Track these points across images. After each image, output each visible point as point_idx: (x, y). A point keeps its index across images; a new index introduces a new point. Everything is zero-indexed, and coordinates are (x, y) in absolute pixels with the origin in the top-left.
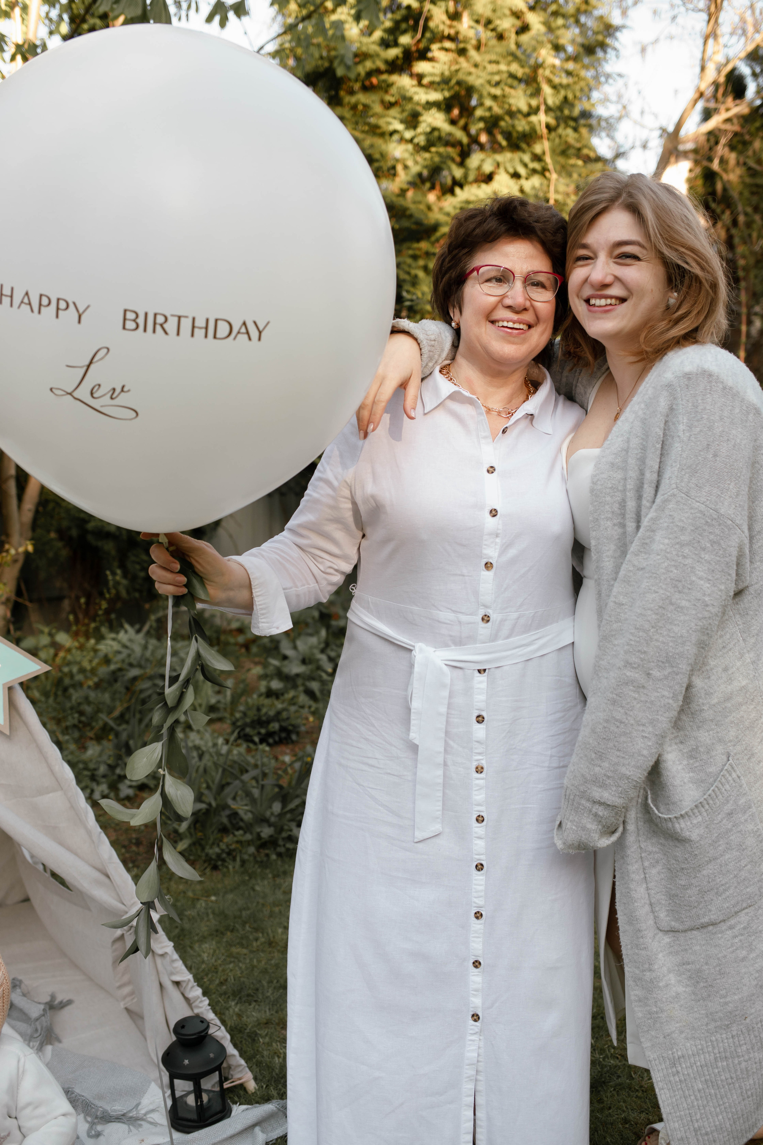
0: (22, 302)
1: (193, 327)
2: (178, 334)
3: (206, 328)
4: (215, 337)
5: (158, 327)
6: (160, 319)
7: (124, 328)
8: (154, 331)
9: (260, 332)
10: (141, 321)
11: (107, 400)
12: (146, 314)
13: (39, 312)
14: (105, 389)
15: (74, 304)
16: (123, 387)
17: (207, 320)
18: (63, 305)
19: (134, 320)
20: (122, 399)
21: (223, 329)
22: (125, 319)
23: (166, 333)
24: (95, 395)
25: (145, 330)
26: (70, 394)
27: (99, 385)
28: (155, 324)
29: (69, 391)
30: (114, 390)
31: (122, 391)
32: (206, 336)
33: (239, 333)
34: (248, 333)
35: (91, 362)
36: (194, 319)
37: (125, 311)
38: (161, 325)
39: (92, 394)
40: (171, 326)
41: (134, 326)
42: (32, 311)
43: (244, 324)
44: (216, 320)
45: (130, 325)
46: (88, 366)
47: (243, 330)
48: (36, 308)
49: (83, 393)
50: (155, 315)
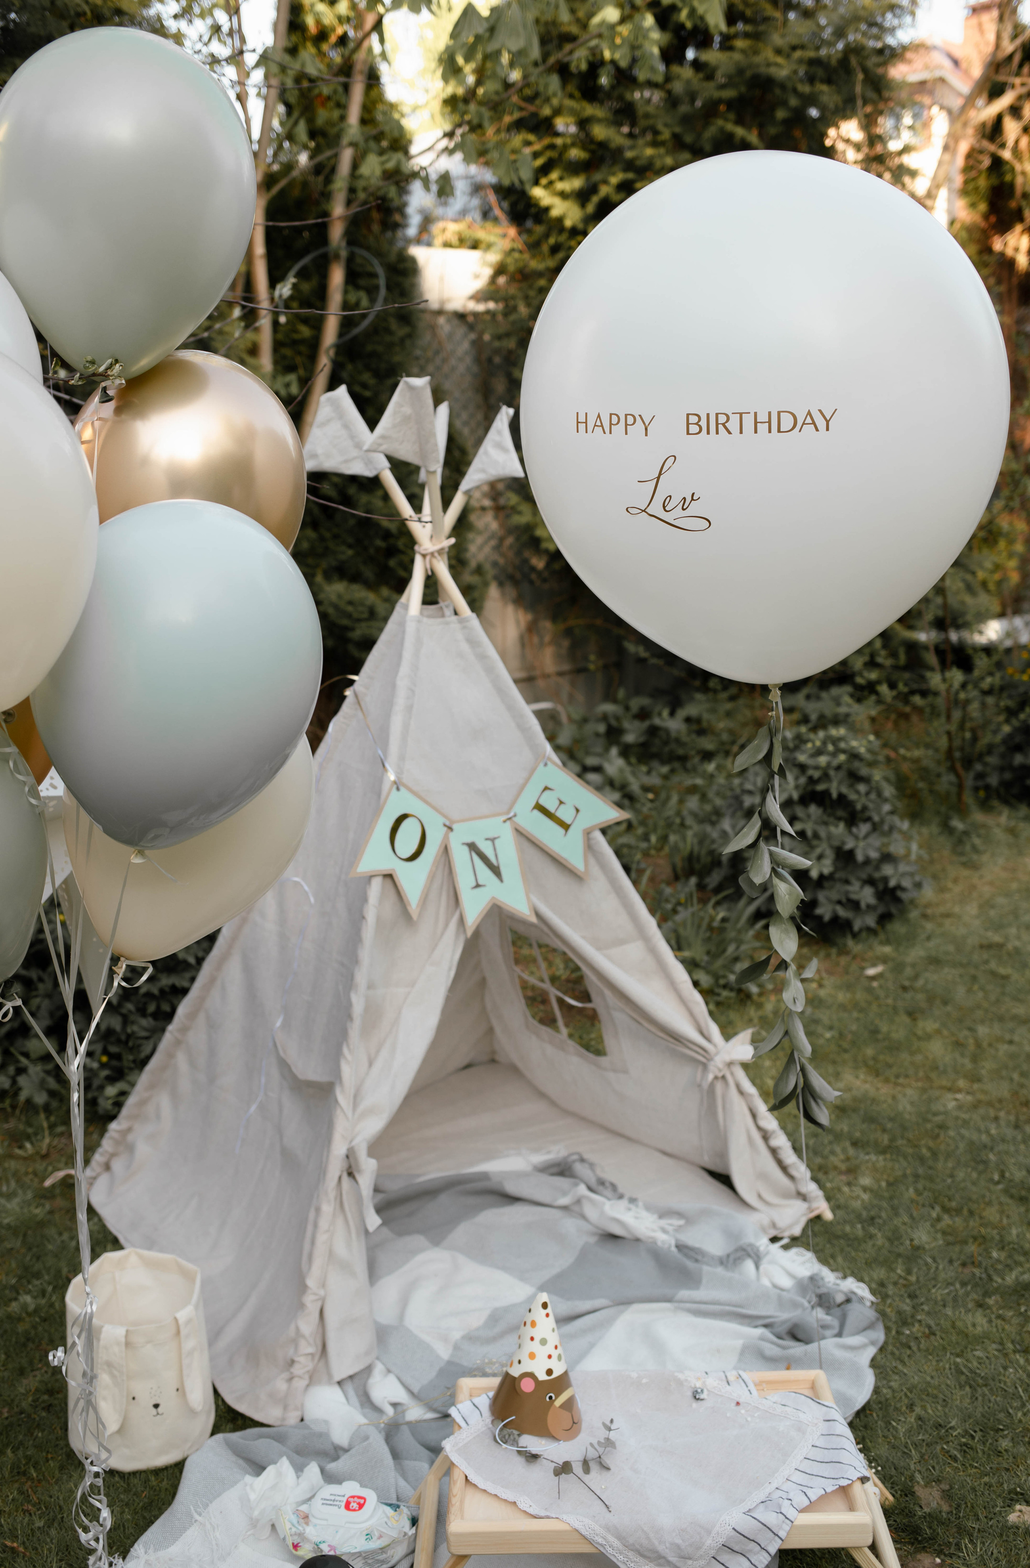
0: (595, 425)
1: (756, 423)
2: (741, 432)
3: (769, 422)
4: (779, 431)
5: (720, 427)
6: (723, 419)
7: (688, 433)
8: (717, 433)
9: (828, 422)
10: (703, 423)
11: (678, 512)
12: (708, 415)
13: (611, 432)
15: (640, 416)
16: (693, 494)
17: (770, 413)
18: (630, 420)
19: (697, 424)
21: (787, 422)
22: (688, 424)
23: (730, 433)
24: (667, 509)
25: (708, 433)
26: (644, 511)
27: (670, 496)
28: (717, 424)
30: (685, 499)
31: (692, 499)
32: (770, 431)
33: (804, 424)
34: (814, 423)
35: (660, 474)
36: (756, 414)
37: (688, 415)
38: (724, 425)
39: (664, 507)
40: (733, 425)
41: (697, 429)
42: (605, 432)
43: (809, 413)
44: (779, 413)
45: (694, 429)
46: (658, 478)
47: (809, 420)
48: (607, 430)
49: (656, 508)
50: (717, 414)
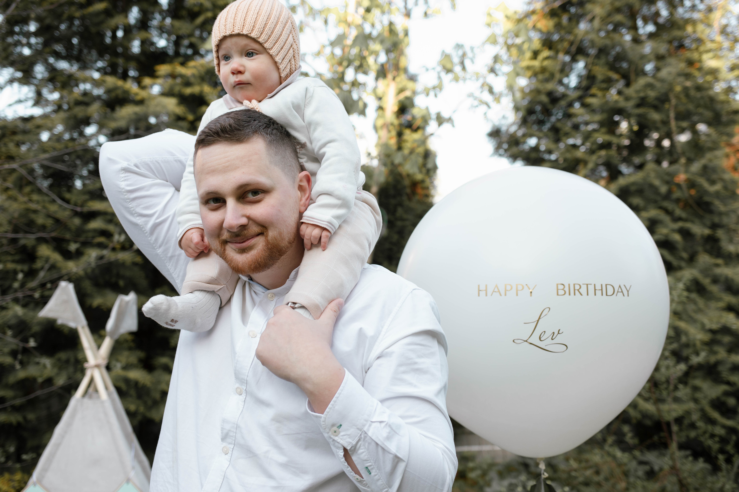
0: (494, 291)
1: (595, 290)
2: (588, 295)
3: (602, 290)
4: (607, 295)
5: (577, 292)
6: (577, 287)
7: (558, 295)
8: (575, 294)
9: (628, 291)
10: (567, 289)
11: (549, 341)
12: (569, 285)
13: (505, 295)
14: (548, 334)
15: (526, 285)
16: (559, 330)
17: (602, 285)
18: (520, 288)
19: (563, 289)
20: (559, 339)
21: (610, 291)
22: (558, 290)
23: (581, 295)
24: (542, 339)
25: (570, 294)
26: (526, 341)
27: (545, 332)
28: (575, 290)
29: (525, 340)
30: (554, 333)
31: (559, 333)
32: (602, 295)
33: (618, 292)
34: (622, 292)
35: (539, 318)
36: (595, 285)
37: (557, 285)
38: (578, 290)
39: (540, 338)
40: (583, 290)
41: (563, 292)
42: (501, 295)
43: (620, 286)
44: (606, 285)
45: (561, 292)
46: (538, 321)
47: (620, 290)
48: (503, 293)
50: (574, 285)
